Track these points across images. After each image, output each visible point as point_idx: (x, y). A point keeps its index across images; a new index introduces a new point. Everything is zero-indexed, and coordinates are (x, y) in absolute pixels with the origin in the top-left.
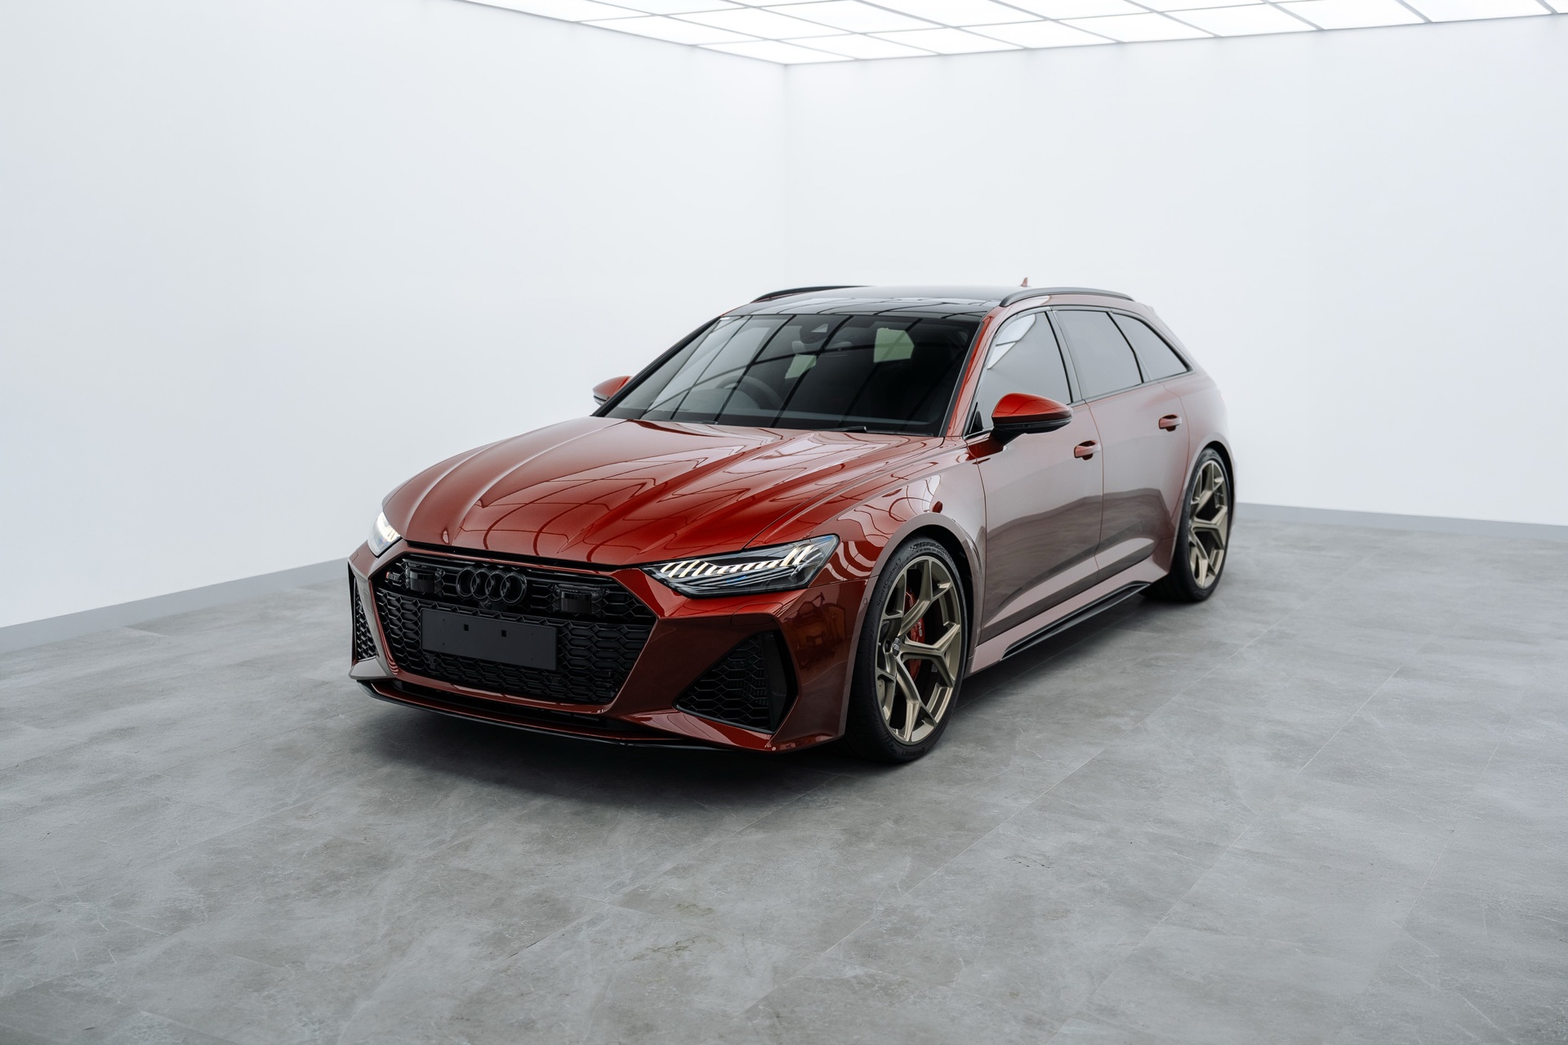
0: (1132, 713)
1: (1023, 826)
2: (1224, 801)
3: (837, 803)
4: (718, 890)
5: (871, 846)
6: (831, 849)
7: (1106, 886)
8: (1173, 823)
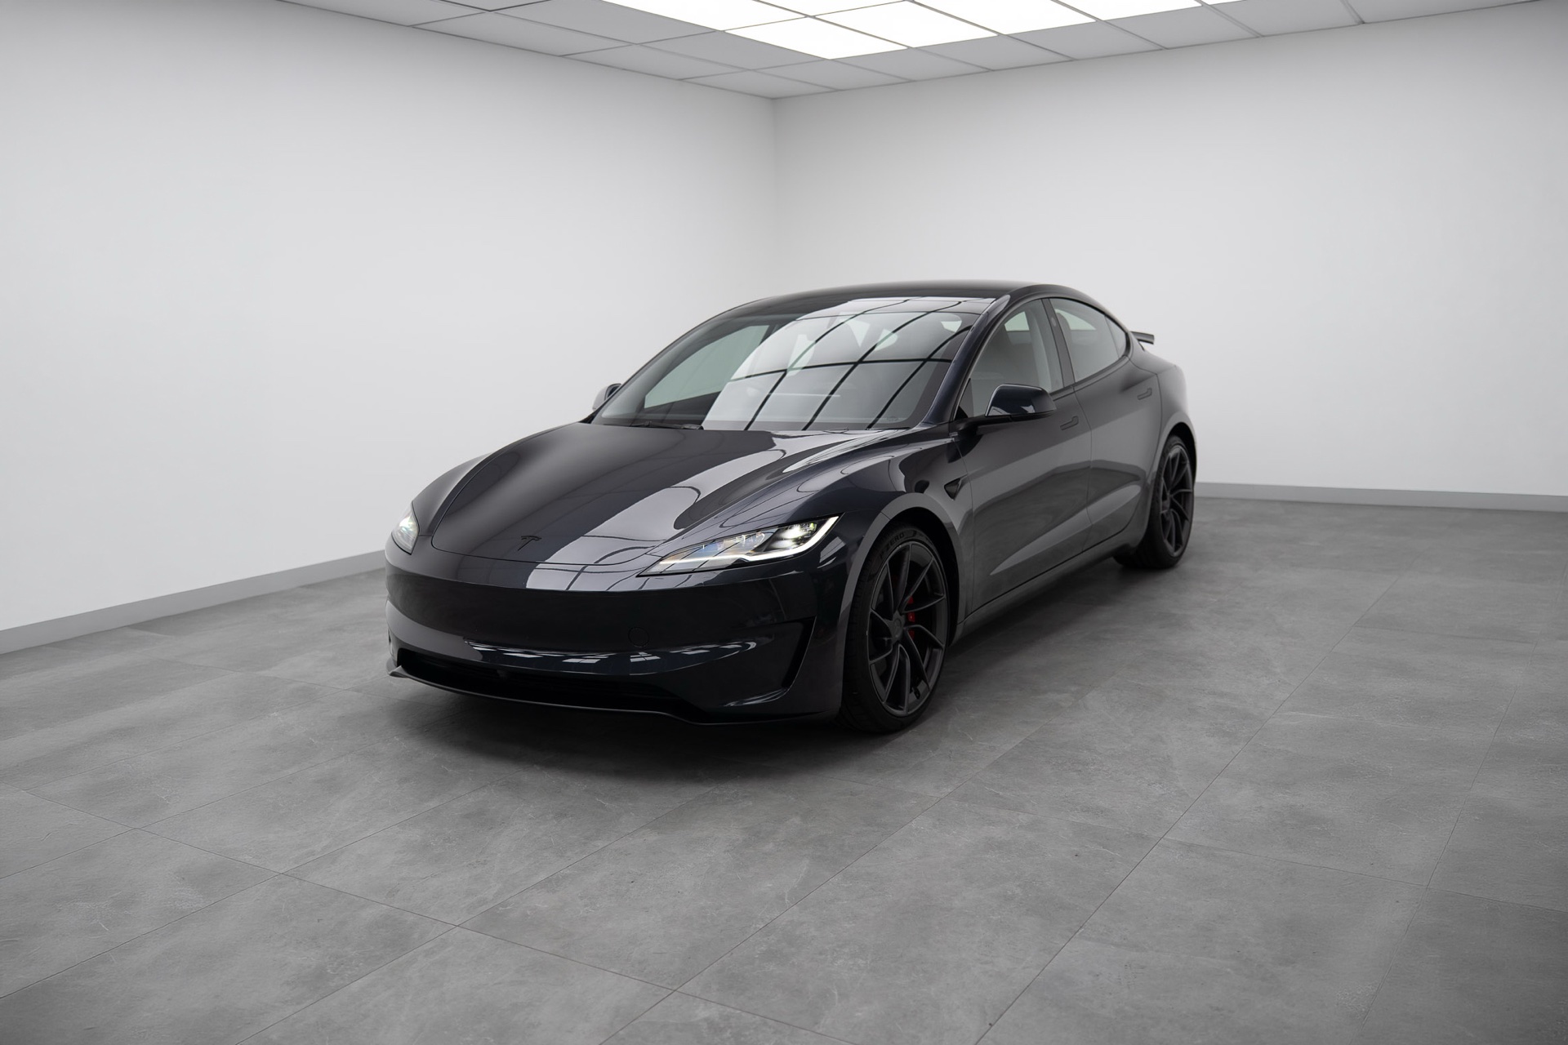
0: (1073, 689)
1: (939, 820)
2: (1160, 784)
3: (746, 797)
4: (586, 906)
5: (770, 847)
6: (725, 852)
7: (1018, 891)
8: (1102, 812)
